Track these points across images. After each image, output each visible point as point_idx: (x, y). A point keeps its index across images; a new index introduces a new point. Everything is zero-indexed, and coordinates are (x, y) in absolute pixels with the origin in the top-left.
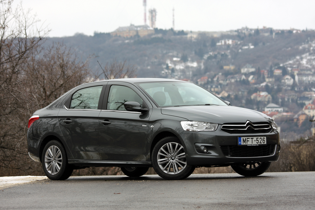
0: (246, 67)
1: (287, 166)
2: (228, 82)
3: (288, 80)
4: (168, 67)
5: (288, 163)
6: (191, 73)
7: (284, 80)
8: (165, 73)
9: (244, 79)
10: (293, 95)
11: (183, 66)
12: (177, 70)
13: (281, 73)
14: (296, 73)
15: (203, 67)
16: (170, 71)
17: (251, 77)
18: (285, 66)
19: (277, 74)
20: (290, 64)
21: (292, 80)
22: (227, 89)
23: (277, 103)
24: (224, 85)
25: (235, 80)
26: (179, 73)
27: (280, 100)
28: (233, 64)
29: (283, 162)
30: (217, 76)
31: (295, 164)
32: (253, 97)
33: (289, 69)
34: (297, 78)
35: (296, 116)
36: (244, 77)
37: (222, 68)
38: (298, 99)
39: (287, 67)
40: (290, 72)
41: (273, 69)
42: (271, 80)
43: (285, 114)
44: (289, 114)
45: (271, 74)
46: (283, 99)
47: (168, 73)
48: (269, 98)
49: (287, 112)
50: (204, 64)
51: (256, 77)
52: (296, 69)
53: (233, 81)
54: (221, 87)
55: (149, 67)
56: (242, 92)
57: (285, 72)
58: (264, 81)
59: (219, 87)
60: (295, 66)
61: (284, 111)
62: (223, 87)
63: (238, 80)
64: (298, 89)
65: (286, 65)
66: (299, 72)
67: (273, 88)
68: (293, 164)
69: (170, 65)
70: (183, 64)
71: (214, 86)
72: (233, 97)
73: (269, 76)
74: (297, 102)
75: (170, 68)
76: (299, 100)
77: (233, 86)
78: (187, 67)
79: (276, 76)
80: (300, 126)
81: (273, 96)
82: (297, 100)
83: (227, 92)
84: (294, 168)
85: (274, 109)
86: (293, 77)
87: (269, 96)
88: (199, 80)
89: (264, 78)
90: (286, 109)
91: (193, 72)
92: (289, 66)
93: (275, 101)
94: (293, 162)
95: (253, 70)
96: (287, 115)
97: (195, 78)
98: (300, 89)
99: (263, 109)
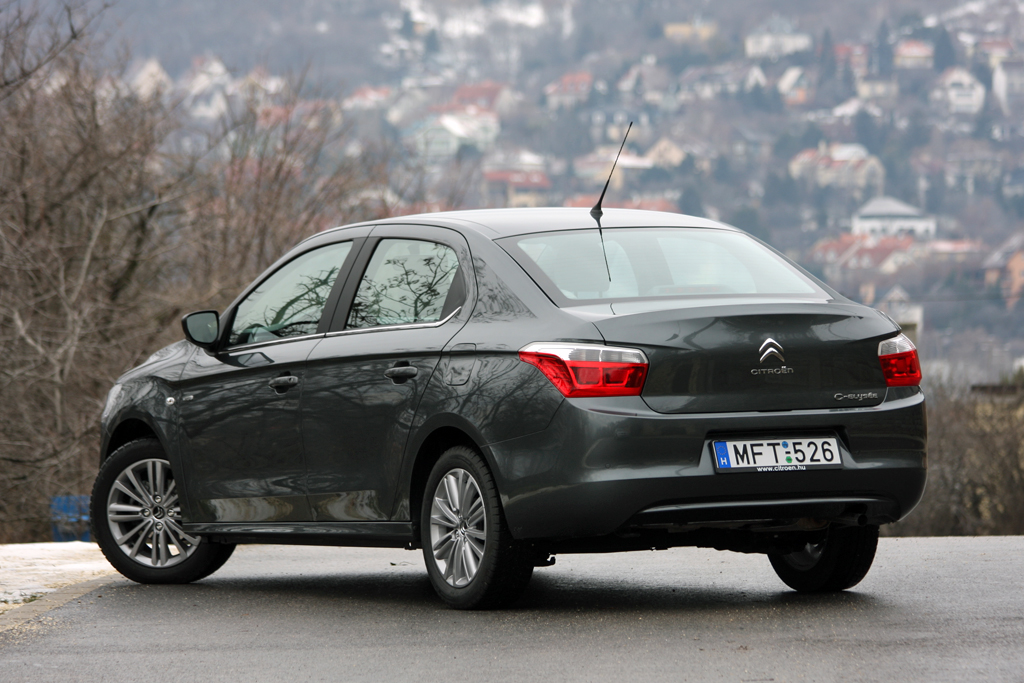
0: (770, 31)
1: (961, 495)
2: (684, 96)
3: (962, 94)
4: (408, 28)
5: (965, 480)
6: (515, 54)
7: (944, 89)
8: (397, 56)
9: (757, 88)
10: (983, 162)
11: (476, 22)
12: (450, 41)
13: (927, 58)
14: (997, 57)
15: (569, 27)
16: (419, 47)
17: (791, 76)
18: (949, 28)
19: (909, 63)
20: (971, 16)
21: (979, 93)
22: (679, 130)
23: (907, 195)
24: (666, 114)
25: (718, 88)
26: (463, 56)
27: (923, 184)
28: (707, 15)
29: (943, 477)
30: (634, 73)
31: (994, 487)
32: (797, 167)
33: (967, 39)
34: (1000, 80)
35: (996, 258)
36: (756, 76)
37: (656, 32)
38: (1008, 179)
39: (958, 31)
40: (970, 52)
41: (892, 38)
42: (880, 89)
43: (945, 246)
44: (964, 247)
45: (883, 62)
46: (936, 176)
47: (409, 55)
48: (872, 174)
49: (954, 237)
50: (576, 14)
51: (813, 76)
52: (999, 39)
53: (707, 92)
54: (652, 121)
55: (322, 27)
56: (752, 144)
57: (946, 55)
58: (851, 93)
59: (644, 119)
60: (991, 27)
61: (942, 234)
62: (662, 122)
63: (733, 88)
64: (1007, 135)
65: (953, 20)
66: (1011, 53)
67: (890, 126)
68: (984, 485)
69: (418, 16)
70: (479, 13)
71: (620, 118)
72: (705, 165)
73: (875, 70)
74: (998, 192)
75: (421, 30)
76: (1012, 184)
77: (708, 119)
78: (499, 28)
79: (904, 73)
80: (1011, 303)
81: (890, 167)
82: (999, 184)
83: (680, 142)
84: (991, 501)
85: (895, 226)
86: (984, 75)
87: (873, 163)
88: (550, 89)
89: (849, 81)
90: (951, 224)
91: (524, 48)
92: (966, 24)
93: (898, 185)
94: (985, 478)
95: (798, 43)
96: (952, 254)
97: (533, 80)
98: (1013, 130)
99: (844, 223)
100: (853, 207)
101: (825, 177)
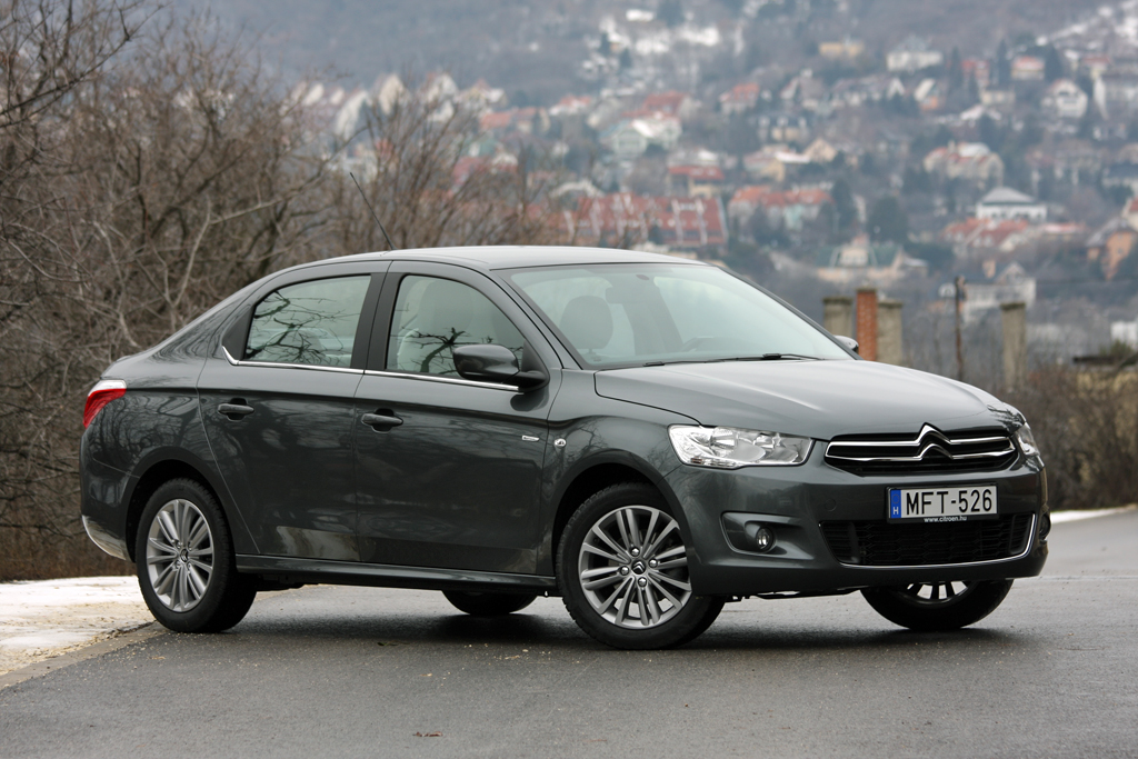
0: (907, 49)
2: (836, 103)
3: (1068, 101)
4: (606, 47)
6: (694, 69)
7: (1053, 97)
8: (596, 70)
9: (897, 96)
10: (1086, 158)
11: (663, 42)
12: (640, 58)
13: (1038, 71)
14: (1097, 70)
15: (740, 46)
16: (615, 63)
17: (925, 87)
18: (1057, 46)
19: (1023, 76)
20: (1075, 36)
21: (1082, 100)
22: (831, 131)
23: (1022, 186)
24: (821, 119)
25: (865, 96)
26: (651, 71)
27: (1036, 177)
28: (855, 35)
30: (794, 83)
32: (930, 162)
33: (1072, 56)
34: (1100, 90)
35: (1096, 238)
36: (896, 86)
37: (812, 50)
38: (1106, 172)
39: (1065, 48)
40: (1075, 66)
41: (1009, 55)
42: (1000, 97)
43: (1053, 229)
44: (1070, 229)
45: (1002, 75)
46: (1046, 170)
47: (606, 70)
48: (993, 169)
49: (1061, 220)
50: (746, 35)
51: (944, 86)
52: (1099, 55)
53: (855, 100)
54: (809, 124)
55: (534, 47)
56: (892, 144)
57: (1055, 67)
58: (974, 100)
59: (803, 122)
60: (1093, 45)
61: (1051, 218)
62: (816, 125)
63: (876, 96)
65: (1061, 40)
66: (1109, 67)
67: (1008, 128)
69: (614, 37)
70: (665, 35)
71: (782, 121)
72: (854, 161)
73: (995, 81)
74: (1098, 183)
75: (616, 49)
76: (1110, 176)
77: (856, 121)
78: (681, 47)
79: (1019, 84)
80: (1110, 276)
81: (1007, 161)
82: (1099, 177)
83: (833, 142)
85: (1013, 211)
86: (1086, 85)
87: (994, 159)
88: (724, 98)
89: (974, 90)
90: (1059, 210)
91: (702, 63)
92: (1072, 43)
93: (1015, 177)
95: (931, 59)
96: (1059, 235)
97: (709, 90)
98: (1111, 132)
99: (970, 209)
100: (977, 196)
101: (954, 171)
